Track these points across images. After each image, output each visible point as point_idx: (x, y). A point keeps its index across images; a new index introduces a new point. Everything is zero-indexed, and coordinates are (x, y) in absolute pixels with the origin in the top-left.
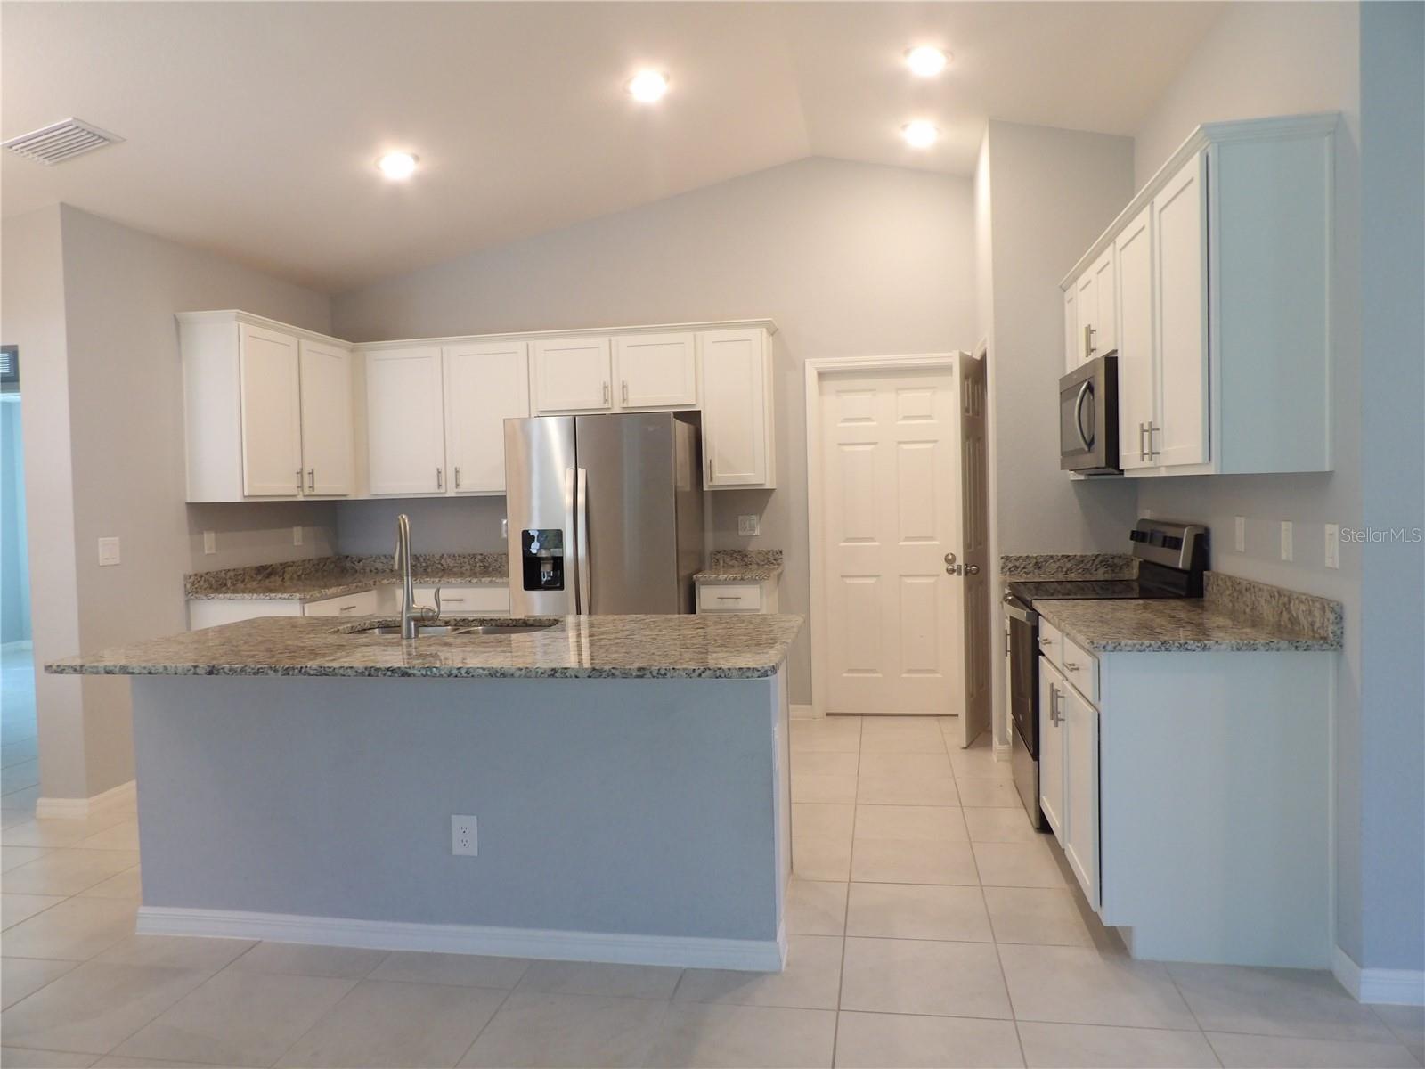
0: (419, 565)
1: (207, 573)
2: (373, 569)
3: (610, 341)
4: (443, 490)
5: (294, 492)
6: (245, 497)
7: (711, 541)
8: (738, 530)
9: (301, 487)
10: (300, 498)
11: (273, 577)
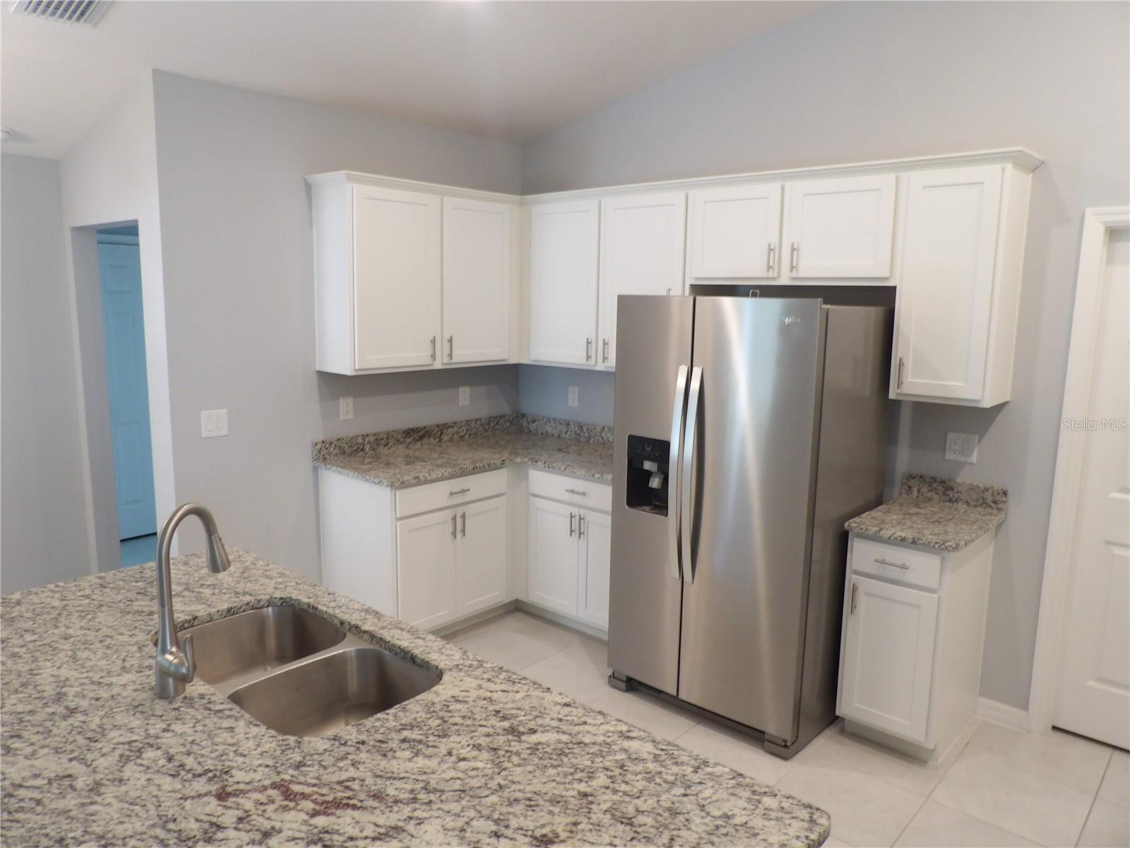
0: (582, 434)
1: (338, 440)
2: (544, 432)
3: (783, 188)
4: (592, 362)
5: (429, 361)
6: (356, 370)
7: (904, 459)
8: (944, 451)
9: (433, 356)
10: (438, 365)
11: (425, 440)
